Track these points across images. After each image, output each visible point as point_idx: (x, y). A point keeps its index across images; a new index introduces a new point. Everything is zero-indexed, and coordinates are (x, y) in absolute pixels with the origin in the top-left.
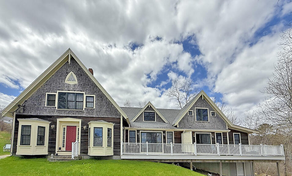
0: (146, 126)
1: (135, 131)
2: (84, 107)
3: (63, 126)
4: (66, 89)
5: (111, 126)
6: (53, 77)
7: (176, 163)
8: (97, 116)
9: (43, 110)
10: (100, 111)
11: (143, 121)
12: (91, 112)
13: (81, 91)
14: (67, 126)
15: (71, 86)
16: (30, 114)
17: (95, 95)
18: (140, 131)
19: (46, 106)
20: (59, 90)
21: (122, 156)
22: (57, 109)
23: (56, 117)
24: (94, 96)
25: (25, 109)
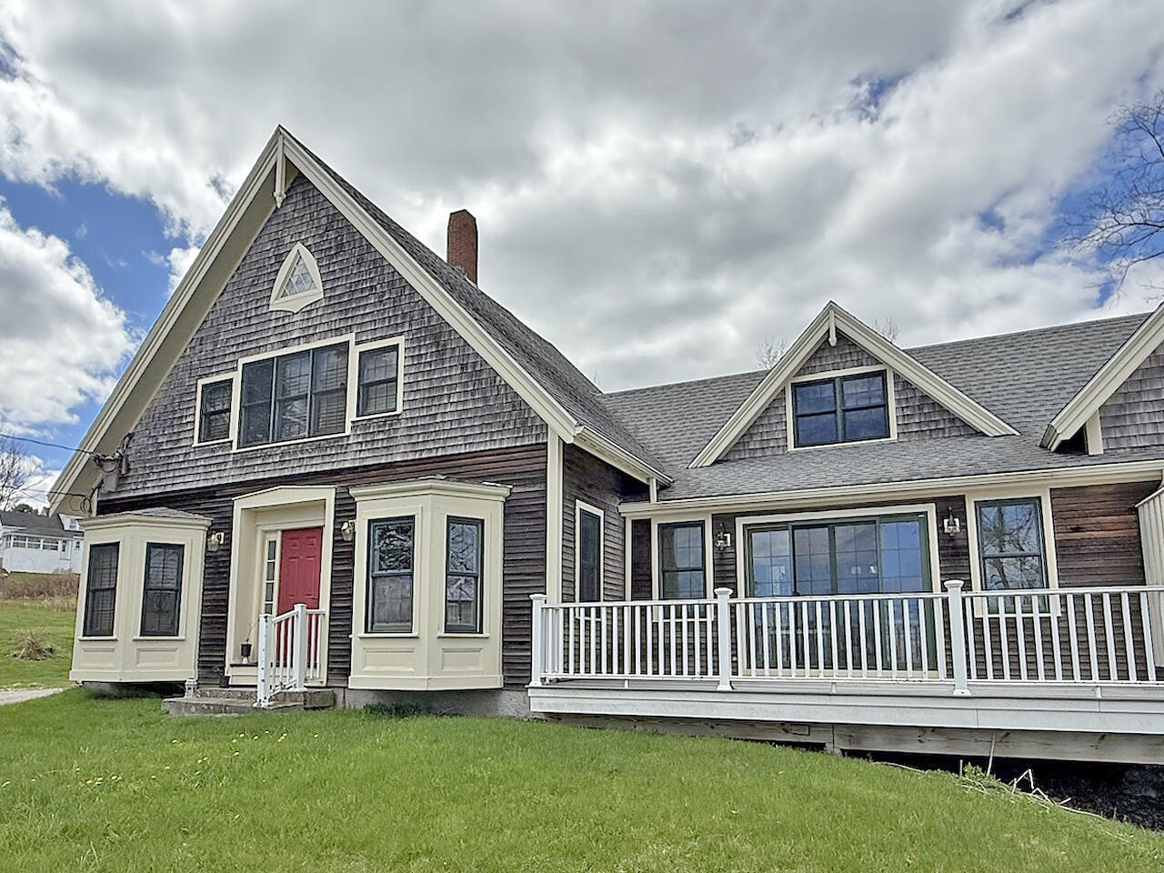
0: (789, 482)
1: (702, 524)
2: (351, 415)
3: (266, 532)
4: (272, 340)
5: (487, 504)
6: (225, 297)
7: (1006, 769)
8: (411, 457)
9: (186, 465)
10: (427, 421)
11: (791, 448)
12: (381, 436)
13: (338, 331)
14: (283, 531)
15: (296, 318)
16: (141, 493)
17: (403, 337)
18: (740, 522)
19: (196, 444)
20: (246, 353)
21: (539, 693)
22: (234, 450)
23: (230, 491)
24: (400, 341)
25: (123, 472)
